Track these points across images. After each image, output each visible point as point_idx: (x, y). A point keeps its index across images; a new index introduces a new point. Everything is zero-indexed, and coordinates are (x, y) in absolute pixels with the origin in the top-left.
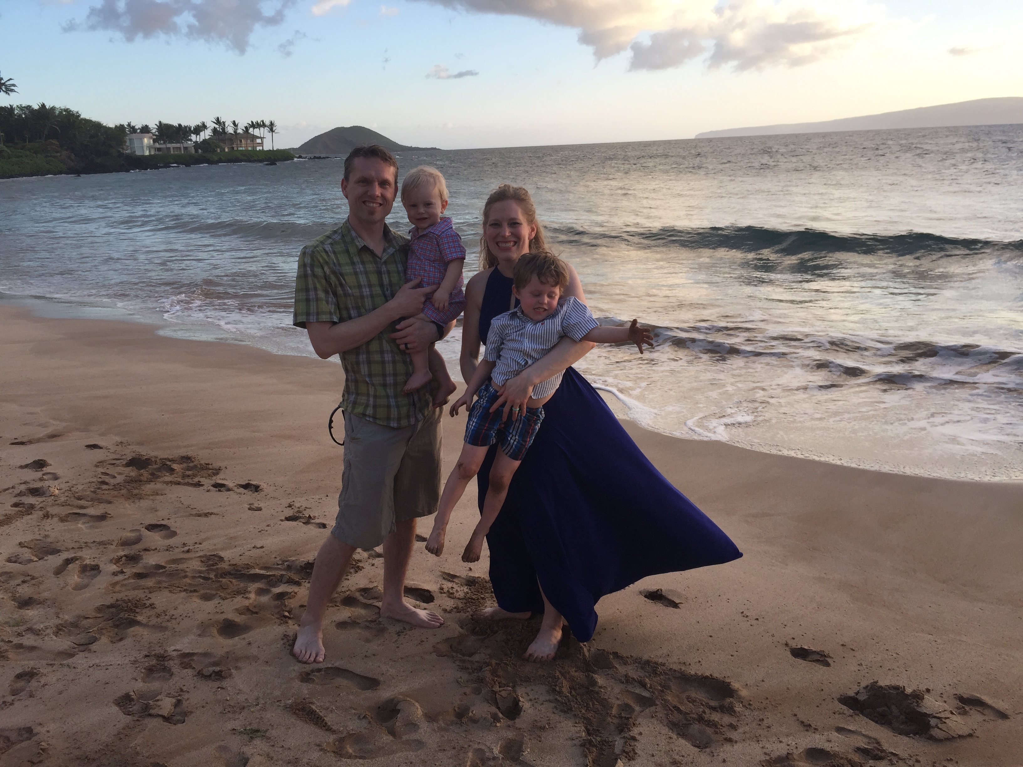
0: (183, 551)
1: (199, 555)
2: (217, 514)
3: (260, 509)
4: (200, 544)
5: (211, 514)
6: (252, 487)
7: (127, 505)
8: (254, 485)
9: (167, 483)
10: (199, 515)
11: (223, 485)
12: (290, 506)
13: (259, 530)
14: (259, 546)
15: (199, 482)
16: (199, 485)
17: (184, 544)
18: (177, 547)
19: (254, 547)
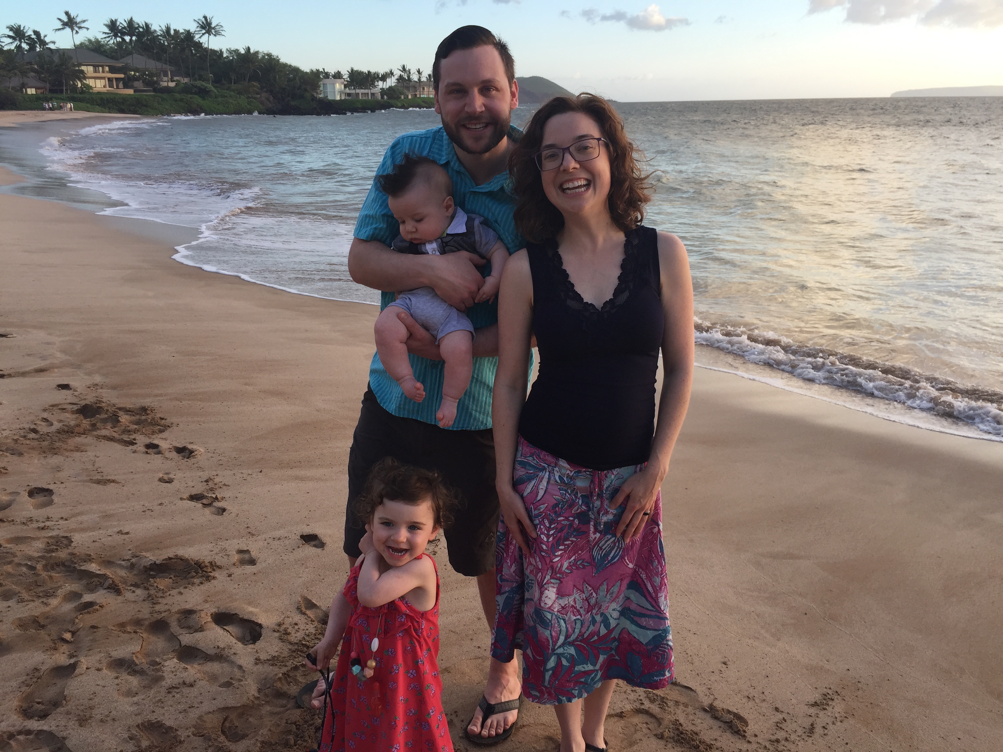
0: (39, 528)
1: (50, 535)
2: (118, 483)
3: (170, 481)
4: (66, 520)
5: (113, 481)
6: (187, 451)
7: (36, 461)
8: (189, 450)
9: (98, 437)
10: (99, 482)
11: (156, 446)
12: (207, 481)
13: (145, 509)
14: (124, 532)
15: (134, 439)
16: (132, 443)
17: (48, 518)
18: (37, 521)
19: (118, 532)
